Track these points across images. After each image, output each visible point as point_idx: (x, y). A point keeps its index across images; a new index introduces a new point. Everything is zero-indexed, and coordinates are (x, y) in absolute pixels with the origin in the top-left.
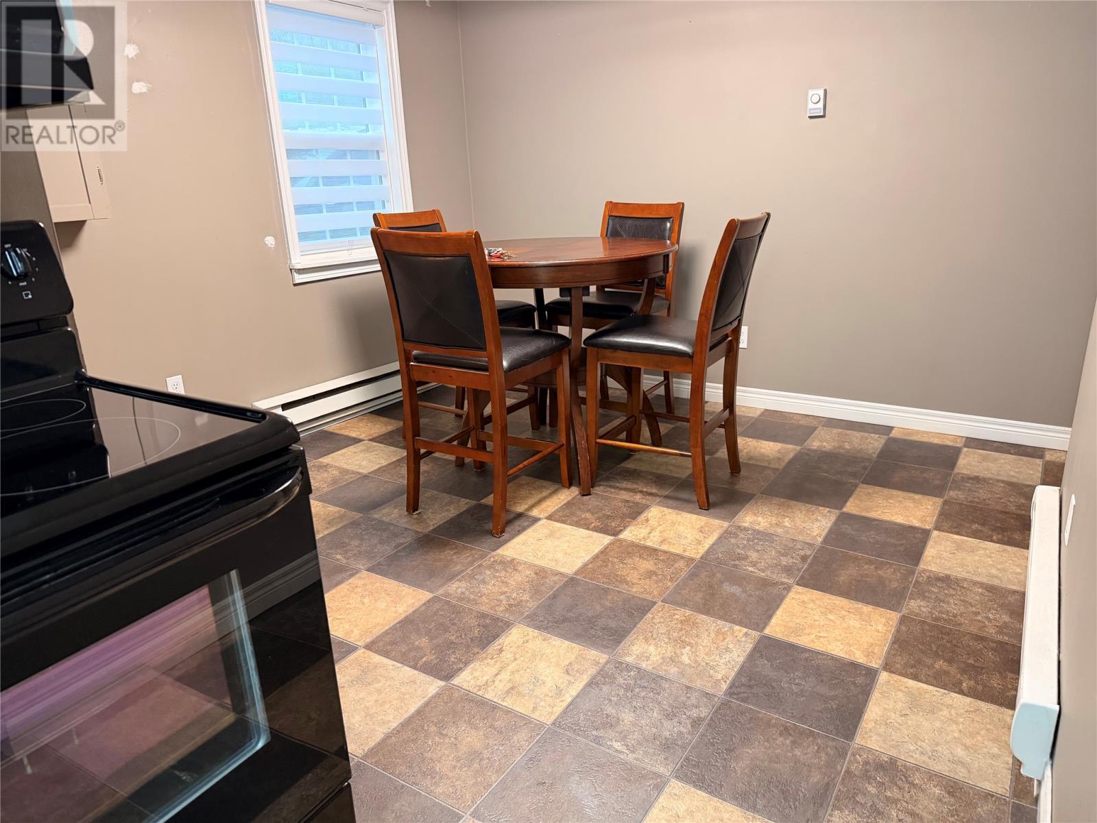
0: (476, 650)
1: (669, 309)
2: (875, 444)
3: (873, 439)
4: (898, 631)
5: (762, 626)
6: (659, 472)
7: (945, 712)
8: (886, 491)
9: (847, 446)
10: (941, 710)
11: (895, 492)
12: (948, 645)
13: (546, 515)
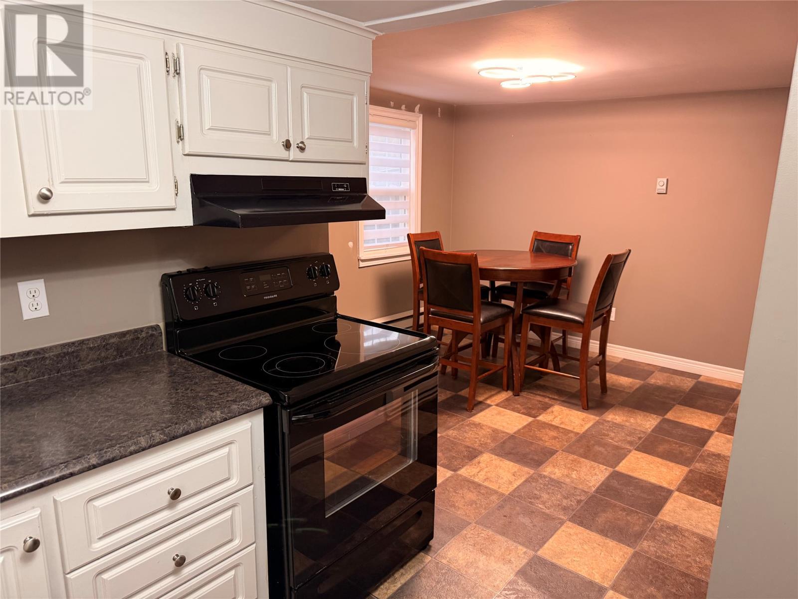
0: (466, 461)
1: (568, 295)
2: (689, 384)
3: (688, 381)
4: (687, 475)
5: (614, 466)
6: (559, 388)
7: (706, 511)
8: (692, 410)
9: (672, 384)
10: (704, 510)
11: (696, 410)
12: (713, 484)
13: (495, 404)
